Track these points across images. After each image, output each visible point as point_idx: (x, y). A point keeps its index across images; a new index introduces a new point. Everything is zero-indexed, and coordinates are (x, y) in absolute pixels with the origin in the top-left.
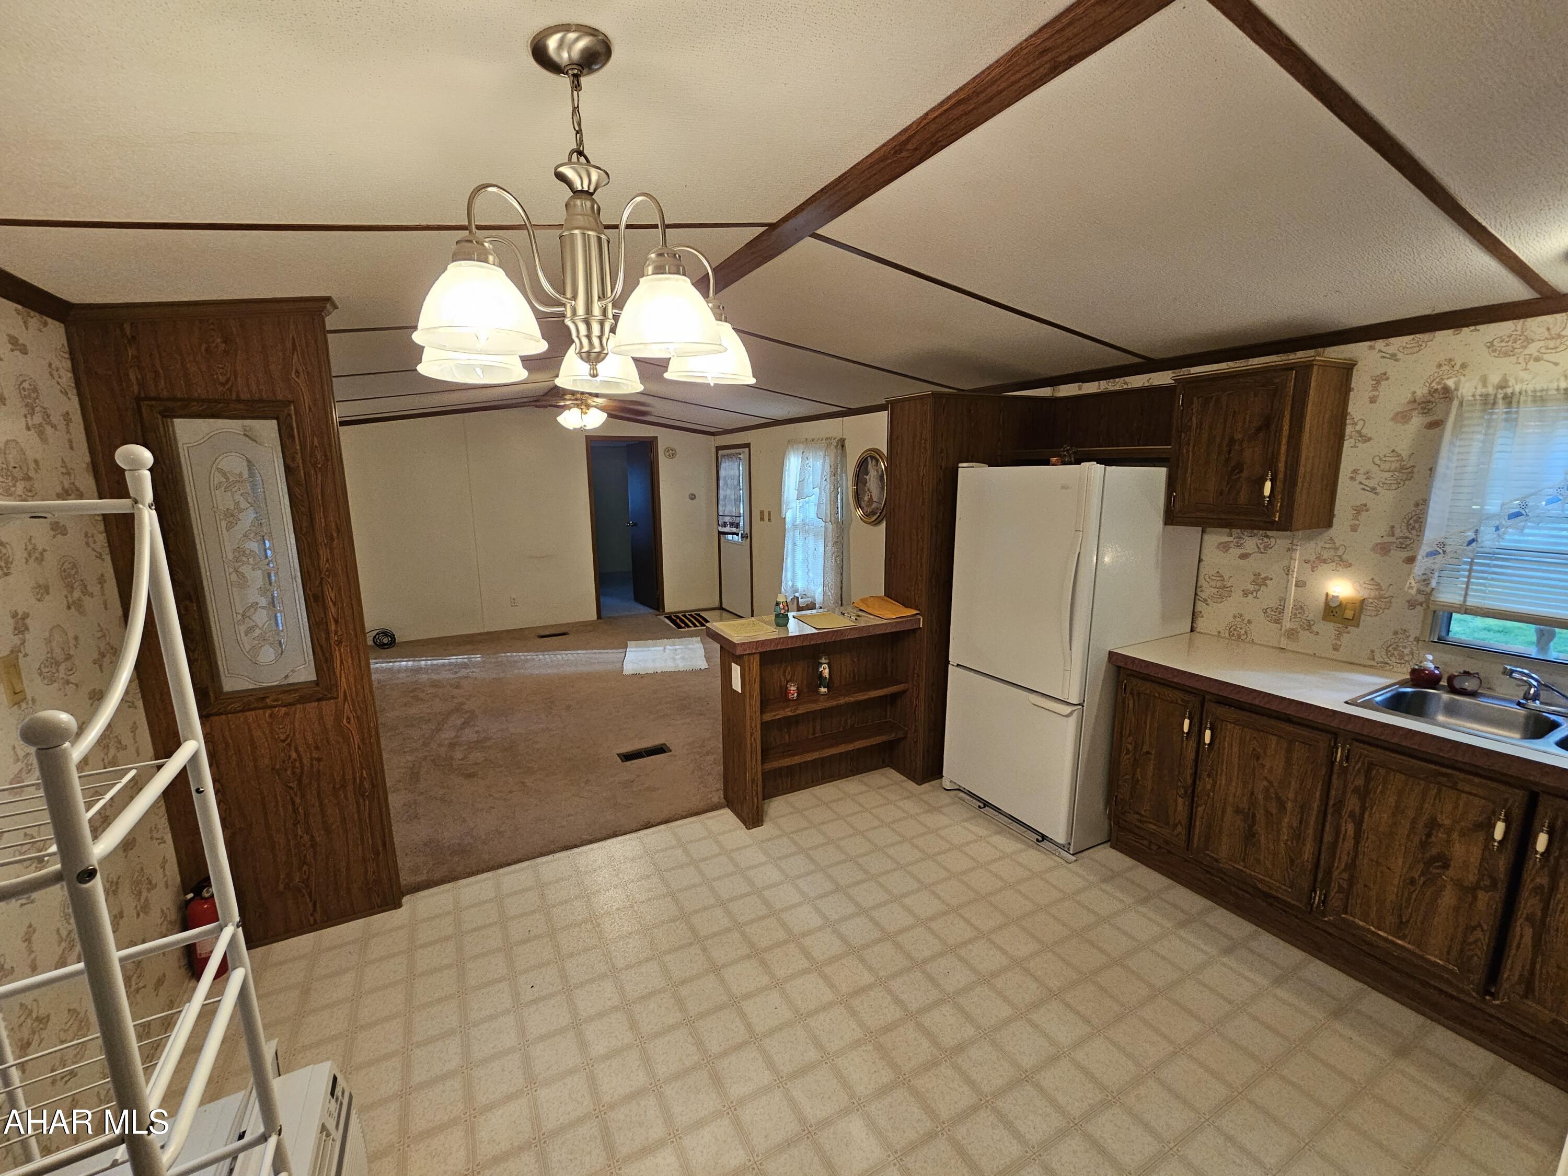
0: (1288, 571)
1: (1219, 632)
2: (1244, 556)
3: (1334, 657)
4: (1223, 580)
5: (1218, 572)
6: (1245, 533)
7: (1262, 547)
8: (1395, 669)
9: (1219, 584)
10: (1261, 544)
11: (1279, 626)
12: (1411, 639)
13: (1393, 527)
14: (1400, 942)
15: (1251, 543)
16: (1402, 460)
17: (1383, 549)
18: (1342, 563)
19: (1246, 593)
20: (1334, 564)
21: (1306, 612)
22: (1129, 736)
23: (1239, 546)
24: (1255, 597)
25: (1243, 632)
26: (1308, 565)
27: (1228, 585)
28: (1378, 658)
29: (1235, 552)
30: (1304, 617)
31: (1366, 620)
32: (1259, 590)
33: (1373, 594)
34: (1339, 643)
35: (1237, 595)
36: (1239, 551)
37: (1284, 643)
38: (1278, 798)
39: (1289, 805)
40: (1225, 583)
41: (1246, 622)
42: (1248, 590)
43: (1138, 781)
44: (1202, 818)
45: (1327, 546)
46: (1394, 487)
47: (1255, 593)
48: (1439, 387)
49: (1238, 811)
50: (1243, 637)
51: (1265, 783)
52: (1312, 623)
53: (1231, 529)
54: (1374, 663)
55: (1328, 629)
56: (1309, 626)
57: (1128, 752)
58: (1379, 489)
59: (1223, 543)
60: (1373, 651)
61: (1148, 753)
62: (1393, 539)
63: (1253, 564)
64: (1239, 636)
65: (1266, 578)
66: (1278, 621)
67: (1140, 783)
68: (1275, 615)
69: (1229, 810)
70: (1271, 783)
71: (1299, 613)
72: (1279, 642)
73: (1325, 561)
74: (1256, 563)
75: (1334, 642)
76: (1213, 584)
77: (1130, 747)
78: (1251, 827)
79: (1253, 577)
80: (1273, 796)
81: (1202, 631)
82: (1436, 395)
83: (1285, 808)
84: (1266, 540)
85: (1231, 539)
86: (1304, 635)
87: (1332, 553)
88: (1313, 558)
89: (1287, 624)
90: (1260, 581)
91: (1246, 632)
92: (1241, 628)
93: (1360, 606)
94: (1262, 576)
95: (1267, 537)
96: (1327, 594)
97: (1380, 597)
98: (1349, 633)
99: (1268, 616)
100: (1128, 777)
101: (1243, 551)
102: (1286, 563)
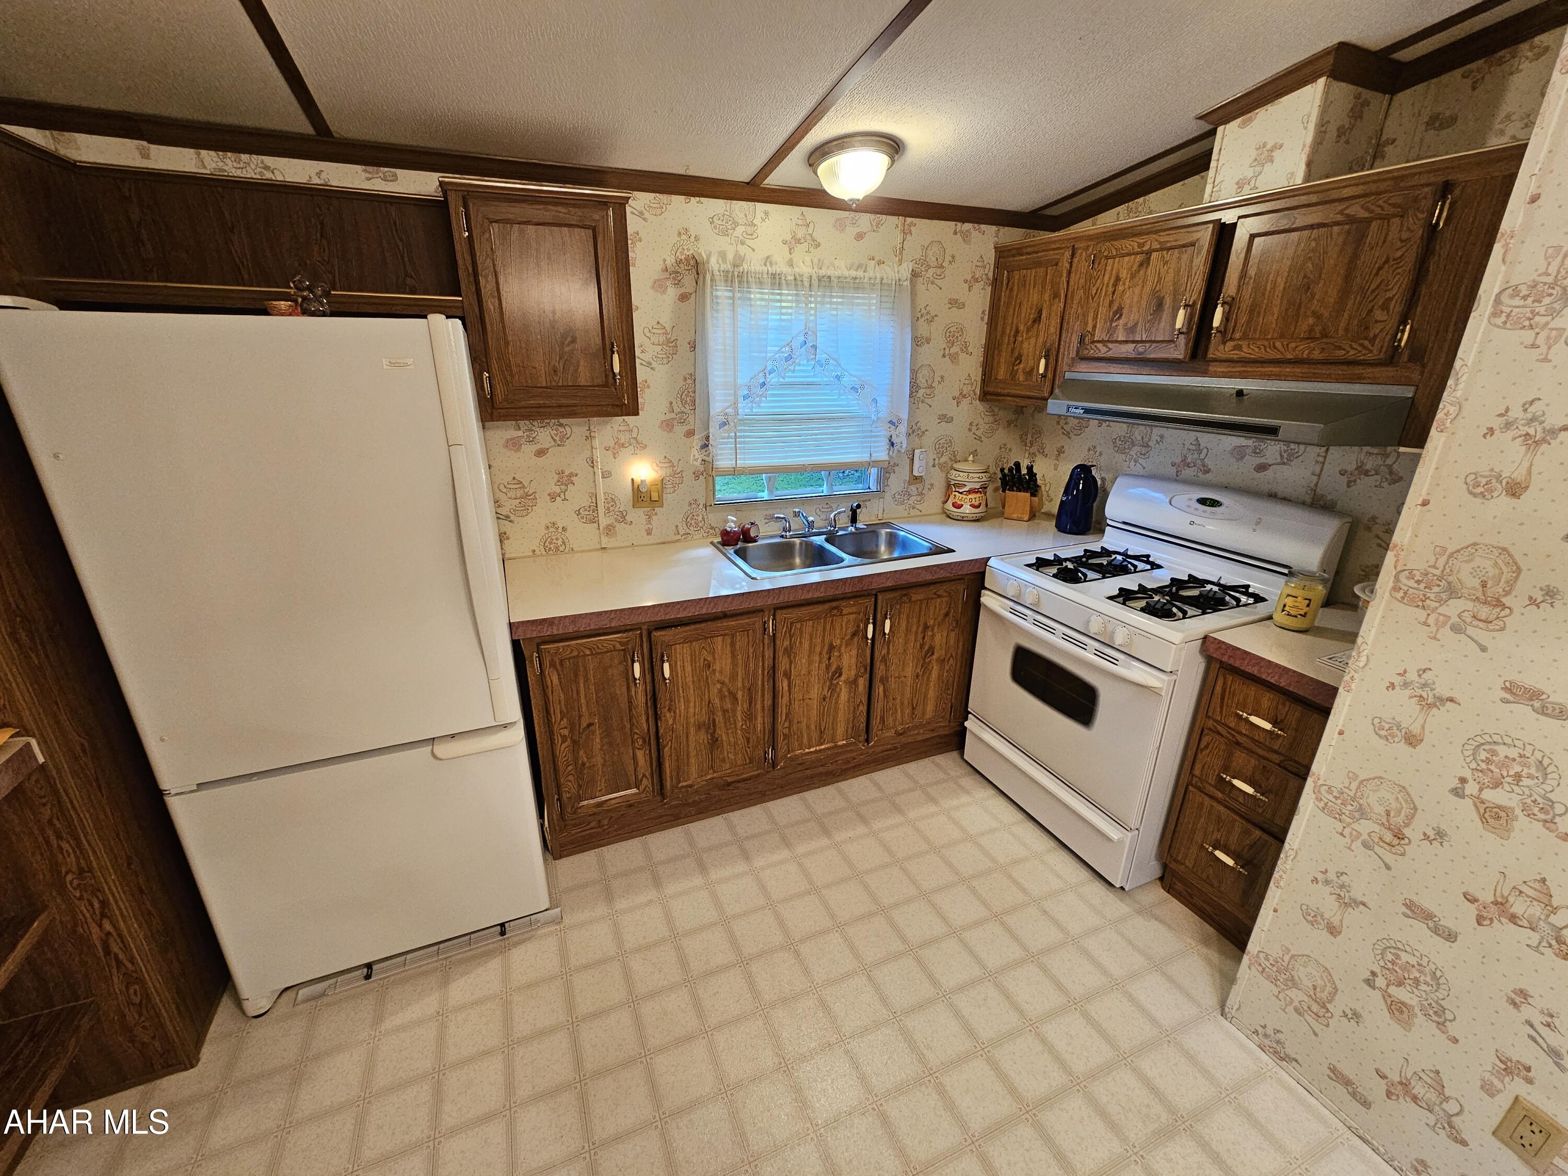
0: (592, 462)
1: (534, 551)
2: (541, 453)
3: (651, 542)
4: (524, 487)
5: (514, 478)
6: (535, 423)
7: (557, 438)
8: (695, 537)
9: (519, 493)
10: (556, 435)
11: (596, 525)
12: (701, 506)
13: (671, 403)
14: (823, 747)
15: (544, 435)
16: (667, 333)
17: (668, 426)
18: (639, 446)
19: (553, 497)
20: (631, 447)
21: (618, 504)
22: (562, 719)
23: (531, 441)
24: (565, 499)
25: (560, 542)
26: (610, 452)
27: (530, 493)
28: (682, 532)
29: (529, 450)
30: (617, 509)
31: (668, 498)
32: (566, 490)
33: (669, 471)
34: (650, 526)
35: (543, 501)
36: (535, 448)
37: (605, 542)
38: (730, 693)
39: (740, 695)
40: (526, 490)
41: (560, 530)
42: (554, 493)
43: (583, 764)
44: (671, 756)
45: (622, 428)
46: (665, 361)
47: (562, 495)
48: (683, 257)
49: (699, 727)
50: (561, 549)
51: (719, 686)
52: (625, 513)
53: (517, 420)
54: (679, 537)
55: (638, 516)
56: (622, 518)
57: (564, 739)
58: (654, 365)
59: (511, 439)
60: (677, 527)
61: (590, 725)
62: (673, 416)
63: (555, 459)
64: (557, 548)
65: (571, 475)
66: (594, 520)
67: (587, 764)
68: (590, 514)
69: (692, 730)
70: (723, 683)
71: (612, 506)
72: (600, 543)
73: (623, 445)
74: (556, 459)
75: (647, 527)
76: (510, 494)
77: (566, 732)
78: (713, 735)
79: (556, 477)
80: (727, 693)
81: (513, 555)
82: (681, 265)
83: (737, 699)
84: (561, 429)
85: (520, 433)
86: (620, 527)
87: (628, 435)
88: (612, 444)
89: (604, 521)
90: (566, 479)
91: (564, 543)
92: (557, 539)
93: (661, 484)
94: (567, 473)
95: (561, 425)
96: (633, 480)
97: (675, 473)
98: (656, 514)
99: (582, 518)
100: (570, 768)
101: (538, 446)
102: (588, 454)
